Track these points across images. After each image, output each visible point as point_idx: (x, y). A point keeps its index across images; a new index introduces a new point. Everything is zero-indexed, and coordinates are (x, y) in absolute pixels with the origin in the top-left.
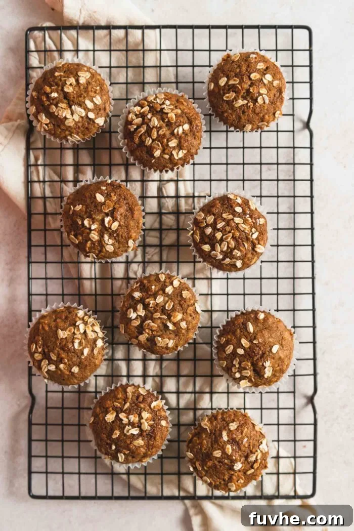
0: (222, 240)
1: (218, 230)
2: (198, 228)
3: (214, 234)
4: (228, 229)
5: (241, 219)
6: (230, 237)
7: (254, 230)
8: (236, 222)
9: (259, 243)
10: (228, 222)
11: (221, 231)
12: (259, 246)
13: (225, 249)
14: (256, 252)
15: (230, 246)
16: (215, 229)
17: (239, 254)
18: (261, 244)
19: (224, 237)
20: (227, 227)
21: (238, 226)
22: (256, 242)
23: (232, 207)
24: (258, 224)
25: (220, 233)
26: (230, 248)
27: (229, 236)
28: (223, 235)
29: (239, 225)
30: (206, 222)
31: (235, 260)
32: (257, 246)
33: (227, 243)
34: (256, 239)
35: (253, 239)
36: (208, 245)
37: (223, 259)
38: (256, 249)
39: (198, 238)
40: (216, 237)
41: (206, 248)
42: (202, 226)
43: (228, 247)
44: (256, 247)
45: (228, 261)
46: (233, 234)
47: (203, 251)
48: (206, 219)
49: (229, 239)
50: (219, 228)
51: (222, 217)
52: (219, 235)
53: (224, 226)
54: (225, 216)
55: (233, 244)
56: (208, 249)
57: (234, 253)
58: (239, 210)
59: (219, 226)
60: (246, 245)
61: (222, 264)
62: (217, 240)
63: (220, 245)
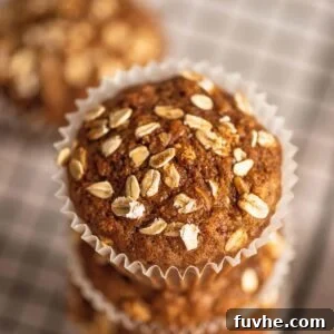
0: (146, 166)
1: (139, 142)
2: (85, 143)
3: (127, 152)
4: (166, 139)
5: (205, 121)
6: (170, 158)
7: (239, 153)
8: (192, 126)
9: (251, 191)
10: (168, 125)
11: (147, 145)
12: (252, 197)
13: (153, 191)
14: (242, 212)
15: (167, 181)
16: (130, 139)
17: (191, 206)
18: (257, 194)
19: (153, 158)
20: (164, 134)
21: (194, 136)
22: (245, 187)
23: (183, 94)
24: (254, 144)
25: (145, 148)
26: (167, 188)
27: (167, 155)
28: (151, 155)
29: (199, 135)
30: (108, 126)
31: (179, 224)
32: (246, 196)
33: (158, 174)
34: (245, 178)
35: (235, 176)
36: (107, 183)
37: (147, 222)
38: (242, 204)
39: (81, 166)
40: (131, 160)
41: (102, 189)
42: (97, 136)
43: (163, 186)
44: (242, 199)
45: (158, 227)
46: (180, 152)
47: (91, 199)
48: (108, 118)
49: (165, 164)
50: (141, 135)
51: (154, 114)
52: (139, 155)
53: (156, 133)
54: (161, 111)
55: (175, 177)
56: (107, 193)
57: (176, 204)
58: (202, 102)
59: (144, 130)
60: (214, 187)
61: (143, 238)
62: (132, 167)
63: (140, 182)
